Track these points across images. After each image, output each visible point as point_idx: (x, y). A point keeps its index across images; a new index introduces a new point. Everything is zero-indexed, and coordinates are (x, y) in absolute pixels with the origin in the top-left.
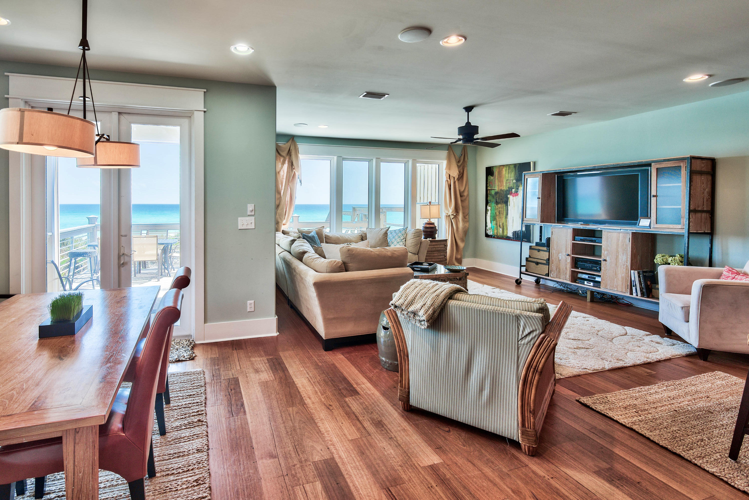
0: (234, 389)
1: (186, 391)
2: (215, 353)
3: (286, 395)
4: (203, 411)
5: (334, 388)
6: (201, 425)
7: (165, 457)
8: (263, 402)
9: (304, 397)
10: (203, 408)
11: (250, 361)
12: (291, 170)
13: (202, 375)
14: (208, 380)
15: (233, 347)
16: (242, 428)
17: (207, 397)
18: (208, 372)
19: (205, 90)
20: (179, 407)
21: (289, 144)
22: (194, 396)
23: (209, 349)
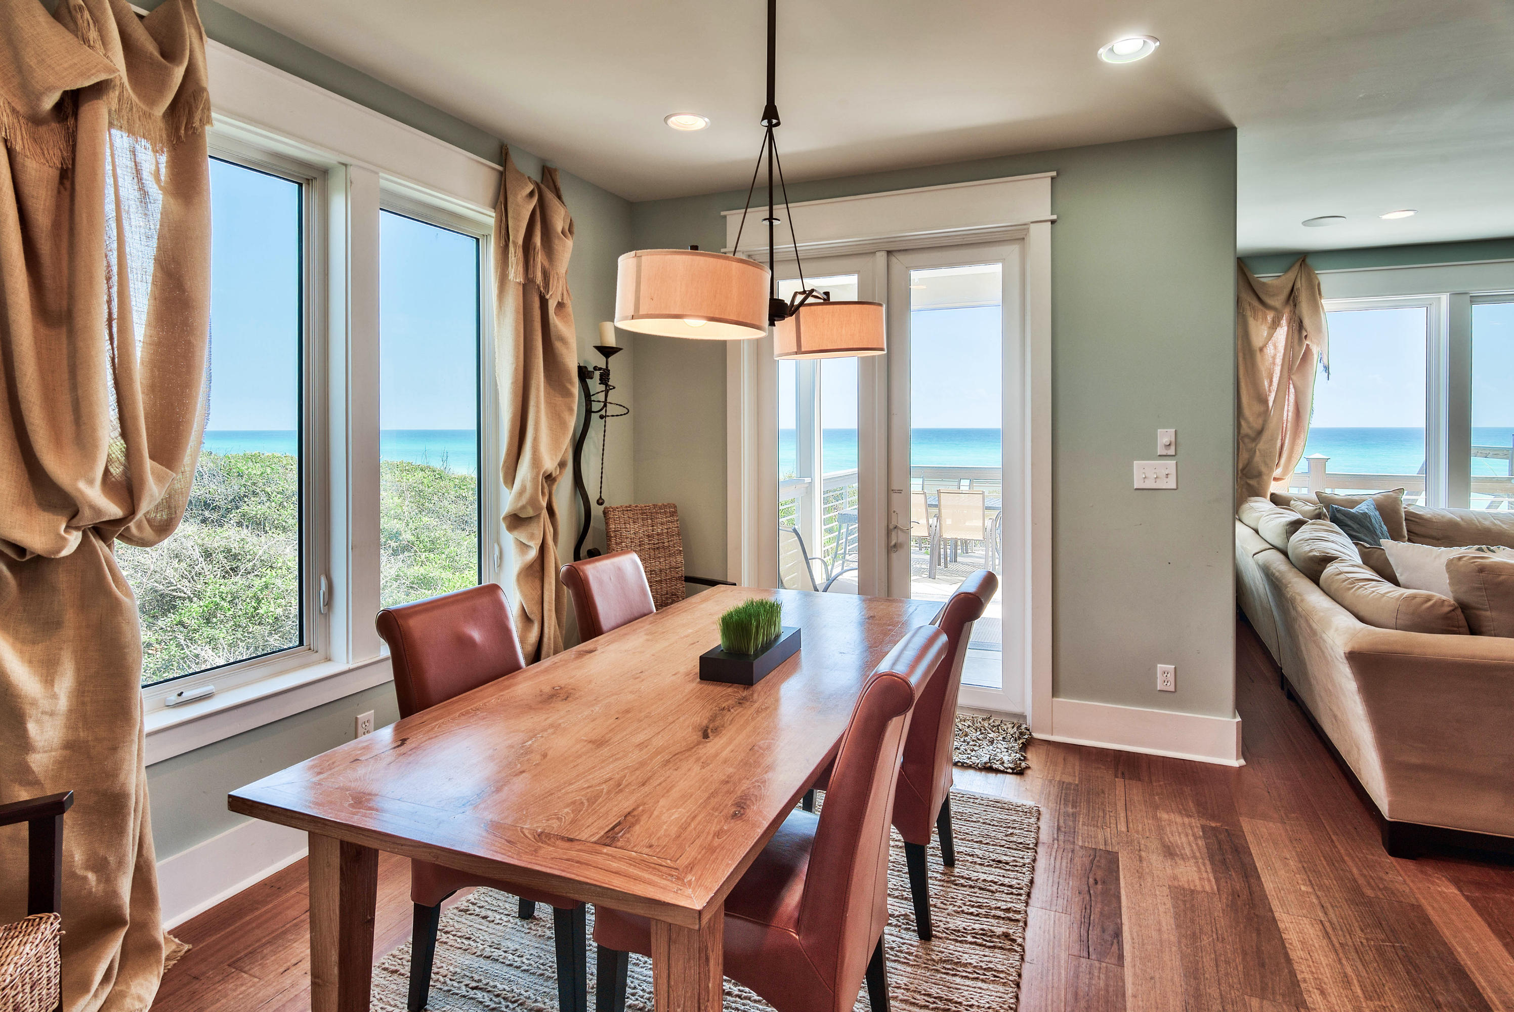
0: (1104, 882)
1: (991, 848)
2: (1072, 773)
3: (1245, 953)
4: (1019, 912)
5: (1413, 991)
6: (1009, 950)
7: (918, 997)
8: (1174, 949)
9: (1305, 981)
10: (1021, 906)
11: (1155, 817)
12: (1296, 341)
13: (1033, 820)
14: (1044, 836)
15: (1116, 770)
16: (1107, 1002)
17: (1035, 880)
18: (1048, 816)
19: (1054, 174)
20: (971, 883)
21: (1291, 275)
22: (1008, 867)
23: (1061, 760)
